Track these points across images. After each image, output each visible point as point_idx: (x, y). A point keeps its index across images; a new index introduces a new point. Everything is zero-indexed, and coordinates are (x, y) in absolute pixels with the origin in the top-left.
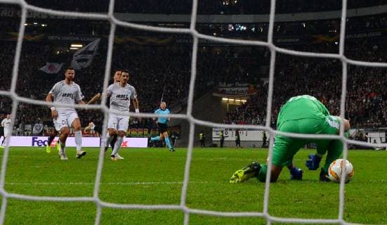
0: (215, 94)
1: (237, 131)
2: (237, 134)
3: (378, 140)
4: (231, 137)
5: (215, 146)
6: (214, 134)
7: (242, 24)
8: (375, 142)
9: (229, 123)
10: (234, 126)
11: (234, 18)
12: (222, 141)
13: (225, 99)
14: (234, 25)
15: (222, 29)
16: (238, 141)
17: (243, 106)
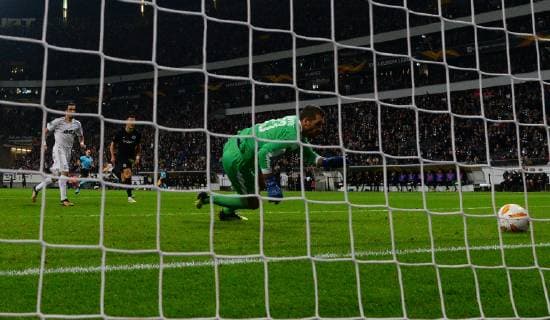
0: (5, 145)
1: (23, 175)
2: (24, 177)
3: (138, 183)
4: (19, 179)
5: (5, 187)
6: (5, 178)
7: (28, 89)
8: (135, 184)
9: (18, 169)
10: (20, 171)
11: (21, 83)
12: (11, 184)
13: (14, 149)
14: (21, 89)
15: (11, 92)
16: (24, 183)
17: (29, 154)
